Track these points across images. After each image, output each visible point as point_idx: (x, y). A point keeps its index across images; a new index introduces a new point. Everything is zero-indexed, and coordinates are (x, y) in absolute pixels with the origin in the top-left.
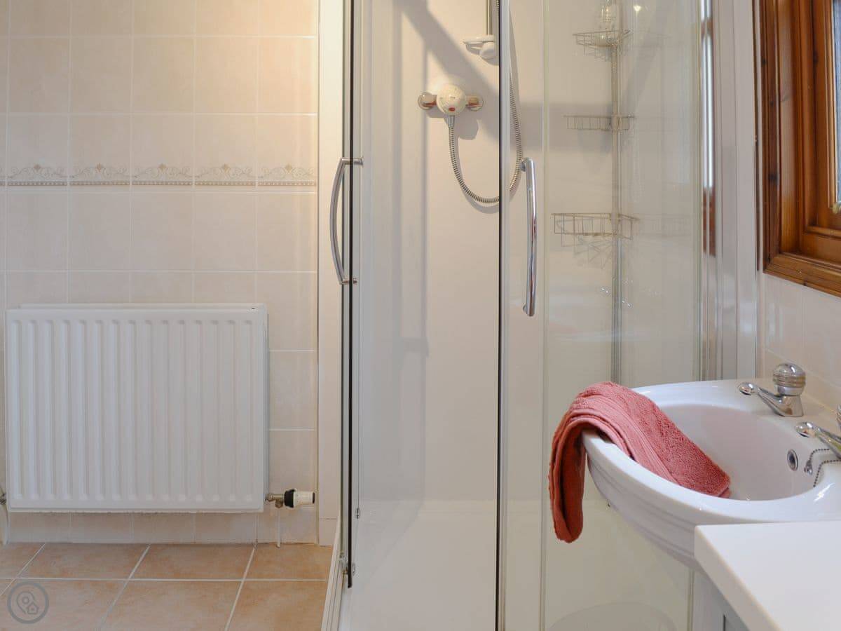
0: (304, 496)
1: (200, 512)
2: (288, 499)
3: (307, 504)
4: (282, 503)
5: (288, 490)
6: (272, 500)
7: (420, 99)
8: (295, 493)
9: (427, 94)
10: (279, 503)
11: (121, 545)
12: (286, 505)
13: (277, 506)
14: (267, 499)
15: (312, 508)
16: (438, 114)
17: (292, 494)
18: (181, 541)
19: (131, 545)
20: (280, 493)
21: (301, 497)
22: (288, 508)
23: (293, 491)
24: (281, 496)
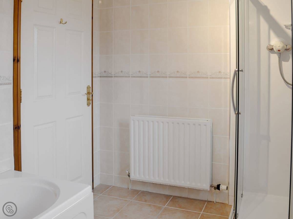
0: (224, 187)
1: (189, 188)
2: (218, 187)
3: (225, 190)
4: (216, 188)
5: (218, 184)
6: (213, 187)
7: (267, 47)
8: (221, 186)
9: (270, 45)
10: (215, 188)
11: (164, 195)
12: (218, 189)
13: (214, 189)
14: (211, 186)
15: (227, 191)
16: (274, 52)
17: (220, 186)
18: (183, 196)
19: (167, 195)
20: (215, 185)
21: (223, 187)
22: (218, 190)
23: (220, 185)
24: (216, 186)
